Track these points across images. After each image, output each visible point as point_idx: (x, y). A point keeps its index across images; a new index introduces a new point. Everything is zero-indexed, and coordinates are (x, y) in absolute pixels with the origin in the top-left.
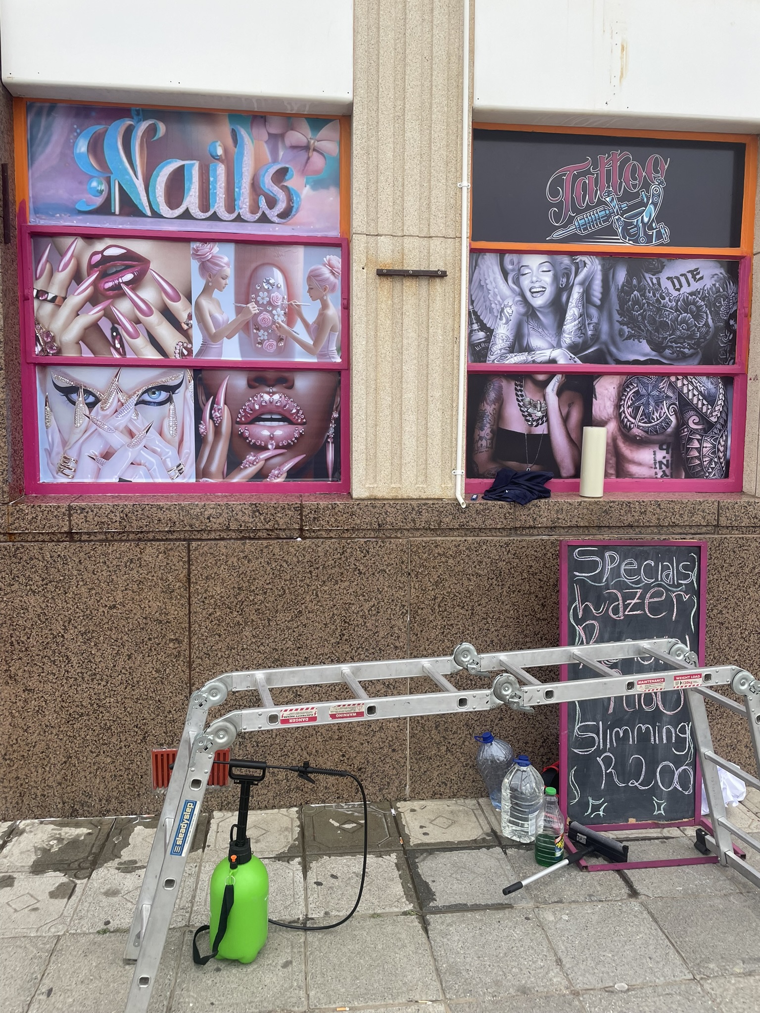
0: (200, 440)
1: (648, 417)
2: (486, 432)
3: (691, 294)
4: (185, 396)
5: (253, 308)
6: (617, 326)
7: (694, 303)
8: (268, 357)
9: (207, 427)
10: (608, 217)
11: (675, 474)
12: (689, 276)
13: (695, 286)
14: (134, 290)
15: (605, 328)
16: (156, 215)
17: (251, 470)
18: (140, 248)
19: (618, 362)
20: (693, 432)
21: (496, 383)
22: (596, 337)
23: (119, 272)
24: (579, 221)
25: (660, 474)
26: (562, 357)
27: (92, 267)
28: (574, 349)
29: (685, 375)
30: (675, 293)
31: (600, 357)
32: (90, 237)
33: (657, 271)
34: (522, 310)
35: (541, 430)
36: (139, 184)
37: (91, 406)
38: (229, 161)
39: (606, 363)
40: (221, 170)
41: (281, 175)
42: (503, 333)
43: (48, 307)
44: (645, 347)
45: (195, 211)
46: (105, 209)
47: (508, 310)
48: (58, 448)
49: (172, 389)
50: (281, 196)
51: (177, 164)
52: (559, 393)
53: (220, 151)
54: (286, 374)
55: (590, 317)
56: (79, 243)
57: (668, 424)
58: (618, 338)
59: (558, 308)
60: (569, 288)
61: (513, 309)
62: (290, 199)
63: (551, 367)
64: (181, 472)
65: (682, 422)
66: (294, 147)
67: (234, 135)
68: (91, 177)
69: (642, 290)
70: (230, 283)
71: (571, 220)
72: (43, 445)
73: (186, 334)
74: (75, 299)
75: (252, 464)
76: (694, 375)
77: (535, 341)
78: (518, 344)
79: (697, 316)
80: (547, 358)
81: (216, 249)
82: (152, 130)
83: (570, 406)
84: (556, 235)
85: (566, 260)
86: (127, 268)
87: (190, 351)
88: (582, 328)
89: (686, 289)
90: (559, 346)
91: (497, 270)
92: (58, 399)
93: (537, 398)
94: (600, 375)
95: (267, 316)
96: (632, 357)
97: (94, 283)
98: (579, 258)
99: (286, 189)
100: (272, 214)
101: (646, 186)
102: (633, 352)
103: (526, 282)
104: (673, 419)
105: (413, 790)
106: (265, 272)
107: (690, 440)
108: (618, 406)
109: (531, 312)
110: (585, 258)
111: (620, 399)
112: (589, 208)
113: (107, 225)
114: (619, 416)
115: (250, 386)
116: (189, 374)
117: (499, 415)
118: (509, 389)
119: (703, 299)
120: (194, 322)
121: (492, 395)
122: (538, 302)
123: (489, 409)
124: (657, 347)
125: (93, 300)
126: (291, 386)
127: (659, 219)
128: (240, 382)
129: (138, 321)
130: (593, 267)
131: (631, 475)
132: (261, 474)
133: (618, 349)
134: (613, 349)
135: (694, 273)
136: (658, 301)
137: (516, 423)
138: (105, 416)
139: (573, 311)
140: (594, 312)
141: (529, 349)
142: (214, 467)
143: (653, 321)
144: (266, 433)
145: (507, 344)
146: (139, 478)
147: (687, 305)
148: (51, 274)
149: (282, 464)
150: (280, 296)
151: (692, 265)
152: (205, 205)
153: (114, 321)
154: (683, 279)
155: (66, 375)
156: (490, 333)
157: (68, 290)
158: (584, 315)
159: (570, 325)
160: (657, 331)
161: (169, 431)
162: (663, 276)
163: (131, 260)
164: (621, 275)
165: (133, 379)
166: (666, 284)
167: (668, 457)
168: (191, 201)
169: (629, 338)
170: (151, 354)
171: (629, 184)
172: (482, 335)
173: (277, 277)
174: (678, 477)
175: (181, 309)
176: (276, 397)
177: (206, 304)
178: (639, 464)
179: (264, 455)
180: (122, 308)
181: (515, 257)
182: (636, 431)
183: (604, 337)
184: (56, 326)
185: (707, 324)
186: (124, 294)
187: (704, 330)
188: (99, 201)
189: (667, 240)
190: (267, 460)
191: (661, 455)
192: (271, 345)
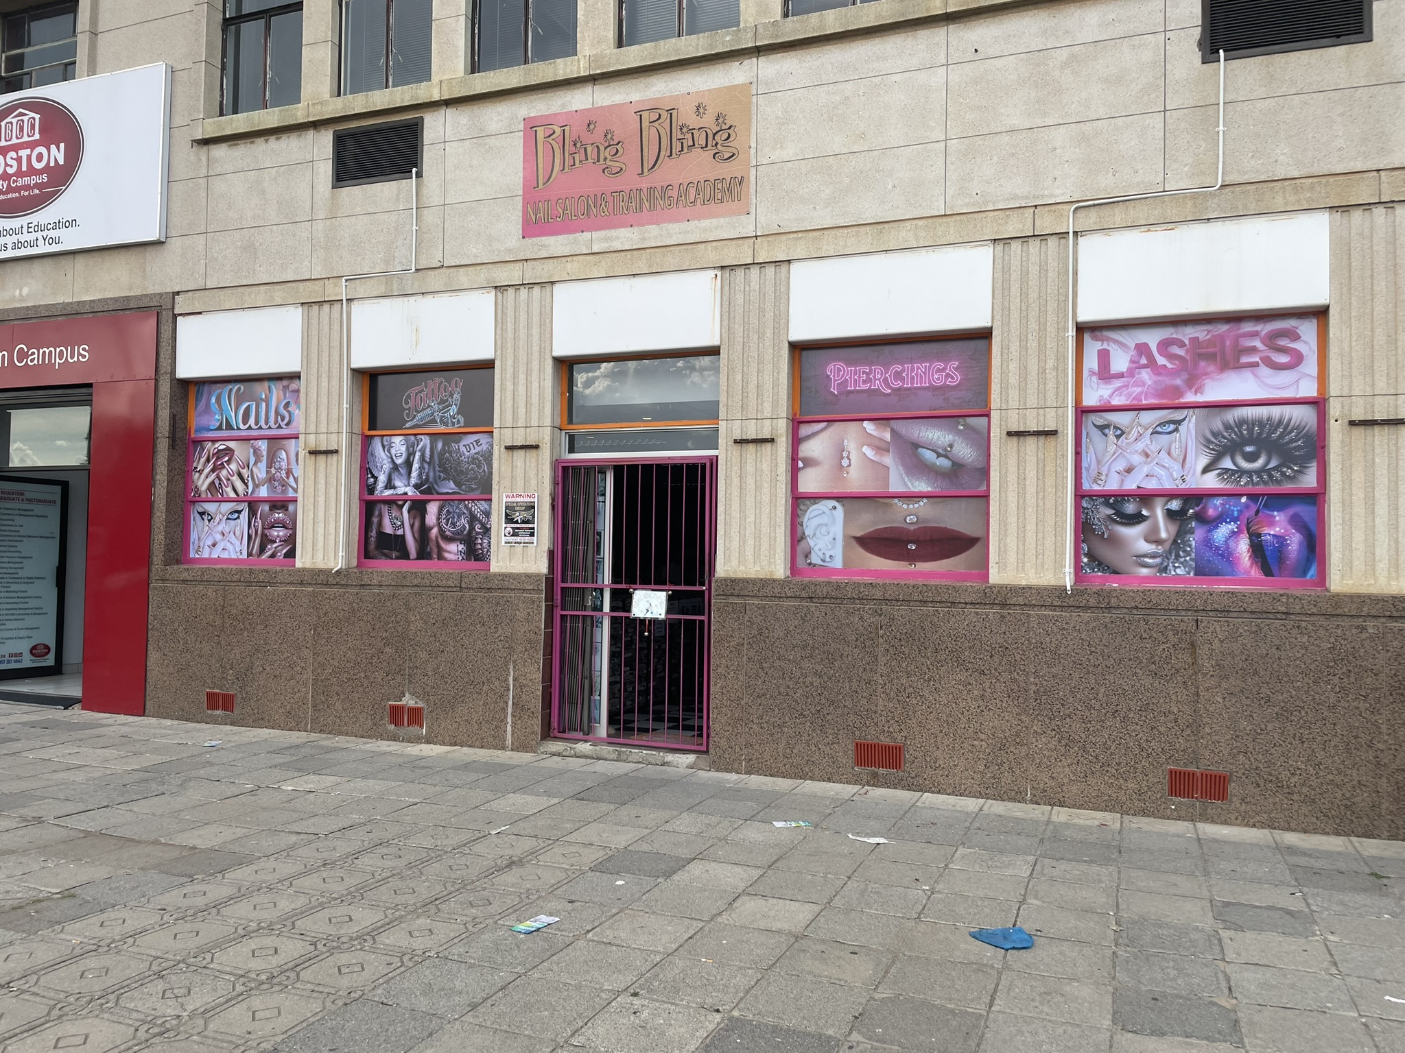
0: (249, 537)
1: (454, 524)
2: (374, 533)
3: (476, 454)
4: (245, 515)
5: (273, 471)
6: (438, 473)
7: (477, 459)
8: (278, 495)
9: (253, 531)
10: (433, 413)
11: (468, 559)
12: (475, 443)
13: (478, 449)
14: (228, 465)
15: (431, 474)
16: (239, 428)
17: (269, 553)
18: (232, 444)
19: (438, 493)
20: (478, 533)
21: (379, 506)
22: (427, 479)
23: (223, 457)
24: (419, 416)
25: (460, 558)
26: (410, 491)
27: (214, 455)
28: (416, 486)
29: (473, 500)
30: (467, 454)
31: (429, 491)
32: (214, 441)
33: (458, 442)
34: (391, 466)
35: (400, 532)
36: (233, 415)
37: (209, 521)
38: (267, 401)
39: (432, 494)
40: (264, 405)
41: (287, 404)
42: (382, 478)
43: (197, 474)
44: (452, 484)
45: (253, 426)
46: (220, 428)
47: (384, 466)
48: (196, 541)
49: (239, 512)
50: (287, 415)
51: (248, 403)
52: (409, 512)
53: (264, 396)
54: (286, 503)
55: (424, 468)
56: (210, 443)
57: (465, 529)
58: (438, 480)
59: (408, 464)
60: (414, 454)
61: (387, 466)
62: (290, 416)
63: (405, 497)
64: (241, 553)
65: (472, 528)
66: (292, 391)
67: (269, 387)
68: (216, 414)
69: (450, 453)
70: (265, 459)
71: (415, 416)
72: (192, 540)
73: (246, 485)
74: (207, 470)
75: (270, 549)
76: (478, 500)
77: (398, 483)
78: (389, 485)
79: (479, 466)
80: (402, 492)
81: (260, 443)
82: (239, 389)
83: (414, 518)
84: (408, 425)
85: (412, 438)
86: (227, 454)
87: (247, 493)
88: (420, 475)
89: (473, 451)
90: (409, 485)
91: (380, 445)
92: (198, 517)
93: (398, 514)
94: (429, 501)
95: (278, 474)
96: (445, 491)
97: (214, 463)
98: (419, 436)
99: (289, 412)
100: (283, 424)
101: (451, 396)
102: (447, 488)
103: (393, 451)
104: (467, 526)
105: (311, 727)
106: (278, 453)
107: (476, 538)
108: (438, 519)
109: (395, 467)
110: (422, 437)
111: (439, 515)
112: (423, 409)
113: (221, 435)
114: (439, 524)
115: (270, 510)
116: (246, 504)
117: (380, 524)
118: (385, 509)
119: (482, 456)
120: (250, 479)
121: (377, 513)
122: (399, 461)
123: (375, 520)
124: (458, 484)
125: (213, 471)
126: (287, 510)
127: (458, 413)
128: (266, 508)
129: (229, 480)
130: (426, 441)
131: (445, 559)
132: (273, 556)
133: (438, 486)
134: (435, 486)
135: (477, 442)
136: (458, 459)
137: (388, 529)
138: (214, 526)
139: (416, 466)
140: (426, 466)
141: (394, 487)
142: (254, 552)
143: (456, 470)
144: (276, 534)
145: (384, 485)
146: (225, 555)
147: (474, 460)
148: (199, 459)
149: (282, 550)
150: (284, 464)
151: (476, 437)
152: (257, 423)
153: (220, 480)
154: (471, 446)
155: (201, 506)
156: (376, 478)
157: (205, 466)
158: (421, 468)
159: (414, 474)
160: (458, 475)
161: (238, 533)
162: (461, 445)
163: (229, 451)
164: (440, 445)
165: (226, 507)
166: (463, 449)
167: (465, 548)
168: (252, 421)
169: (443, 480)
170: (232, 495)
171: (443, 395)
172: (372, 480)
173: (284, 455)
174: (470, 560)
175: (245, 472)
176: (281, 515)
177: (255, 470)
178: (450, 552)
179: (275, 545)
180: (224, 473)
181: (388, 438)
182: (447, 533)
183: (431, 479)
184: (199, 483)
185: (484, 471)
186: (224, 467)
187: (483, 474)
188: (218, 424)
189: (462, 425)
190: (276, 548)
191: (461, 547)
192: (279, 489)
